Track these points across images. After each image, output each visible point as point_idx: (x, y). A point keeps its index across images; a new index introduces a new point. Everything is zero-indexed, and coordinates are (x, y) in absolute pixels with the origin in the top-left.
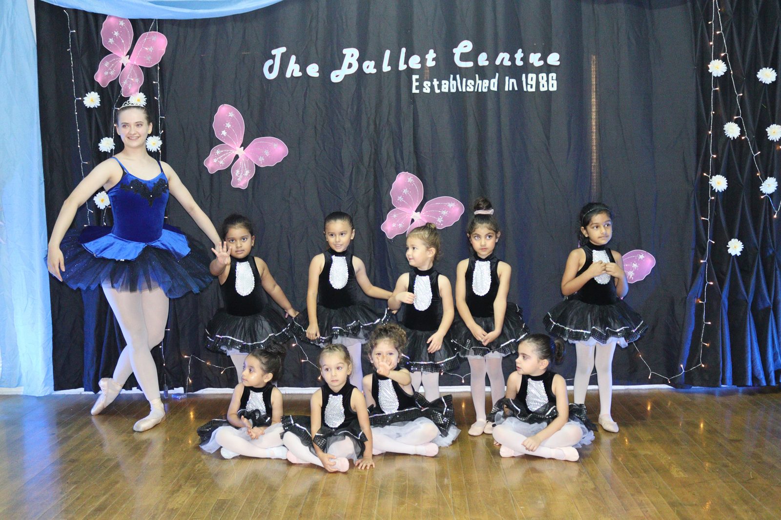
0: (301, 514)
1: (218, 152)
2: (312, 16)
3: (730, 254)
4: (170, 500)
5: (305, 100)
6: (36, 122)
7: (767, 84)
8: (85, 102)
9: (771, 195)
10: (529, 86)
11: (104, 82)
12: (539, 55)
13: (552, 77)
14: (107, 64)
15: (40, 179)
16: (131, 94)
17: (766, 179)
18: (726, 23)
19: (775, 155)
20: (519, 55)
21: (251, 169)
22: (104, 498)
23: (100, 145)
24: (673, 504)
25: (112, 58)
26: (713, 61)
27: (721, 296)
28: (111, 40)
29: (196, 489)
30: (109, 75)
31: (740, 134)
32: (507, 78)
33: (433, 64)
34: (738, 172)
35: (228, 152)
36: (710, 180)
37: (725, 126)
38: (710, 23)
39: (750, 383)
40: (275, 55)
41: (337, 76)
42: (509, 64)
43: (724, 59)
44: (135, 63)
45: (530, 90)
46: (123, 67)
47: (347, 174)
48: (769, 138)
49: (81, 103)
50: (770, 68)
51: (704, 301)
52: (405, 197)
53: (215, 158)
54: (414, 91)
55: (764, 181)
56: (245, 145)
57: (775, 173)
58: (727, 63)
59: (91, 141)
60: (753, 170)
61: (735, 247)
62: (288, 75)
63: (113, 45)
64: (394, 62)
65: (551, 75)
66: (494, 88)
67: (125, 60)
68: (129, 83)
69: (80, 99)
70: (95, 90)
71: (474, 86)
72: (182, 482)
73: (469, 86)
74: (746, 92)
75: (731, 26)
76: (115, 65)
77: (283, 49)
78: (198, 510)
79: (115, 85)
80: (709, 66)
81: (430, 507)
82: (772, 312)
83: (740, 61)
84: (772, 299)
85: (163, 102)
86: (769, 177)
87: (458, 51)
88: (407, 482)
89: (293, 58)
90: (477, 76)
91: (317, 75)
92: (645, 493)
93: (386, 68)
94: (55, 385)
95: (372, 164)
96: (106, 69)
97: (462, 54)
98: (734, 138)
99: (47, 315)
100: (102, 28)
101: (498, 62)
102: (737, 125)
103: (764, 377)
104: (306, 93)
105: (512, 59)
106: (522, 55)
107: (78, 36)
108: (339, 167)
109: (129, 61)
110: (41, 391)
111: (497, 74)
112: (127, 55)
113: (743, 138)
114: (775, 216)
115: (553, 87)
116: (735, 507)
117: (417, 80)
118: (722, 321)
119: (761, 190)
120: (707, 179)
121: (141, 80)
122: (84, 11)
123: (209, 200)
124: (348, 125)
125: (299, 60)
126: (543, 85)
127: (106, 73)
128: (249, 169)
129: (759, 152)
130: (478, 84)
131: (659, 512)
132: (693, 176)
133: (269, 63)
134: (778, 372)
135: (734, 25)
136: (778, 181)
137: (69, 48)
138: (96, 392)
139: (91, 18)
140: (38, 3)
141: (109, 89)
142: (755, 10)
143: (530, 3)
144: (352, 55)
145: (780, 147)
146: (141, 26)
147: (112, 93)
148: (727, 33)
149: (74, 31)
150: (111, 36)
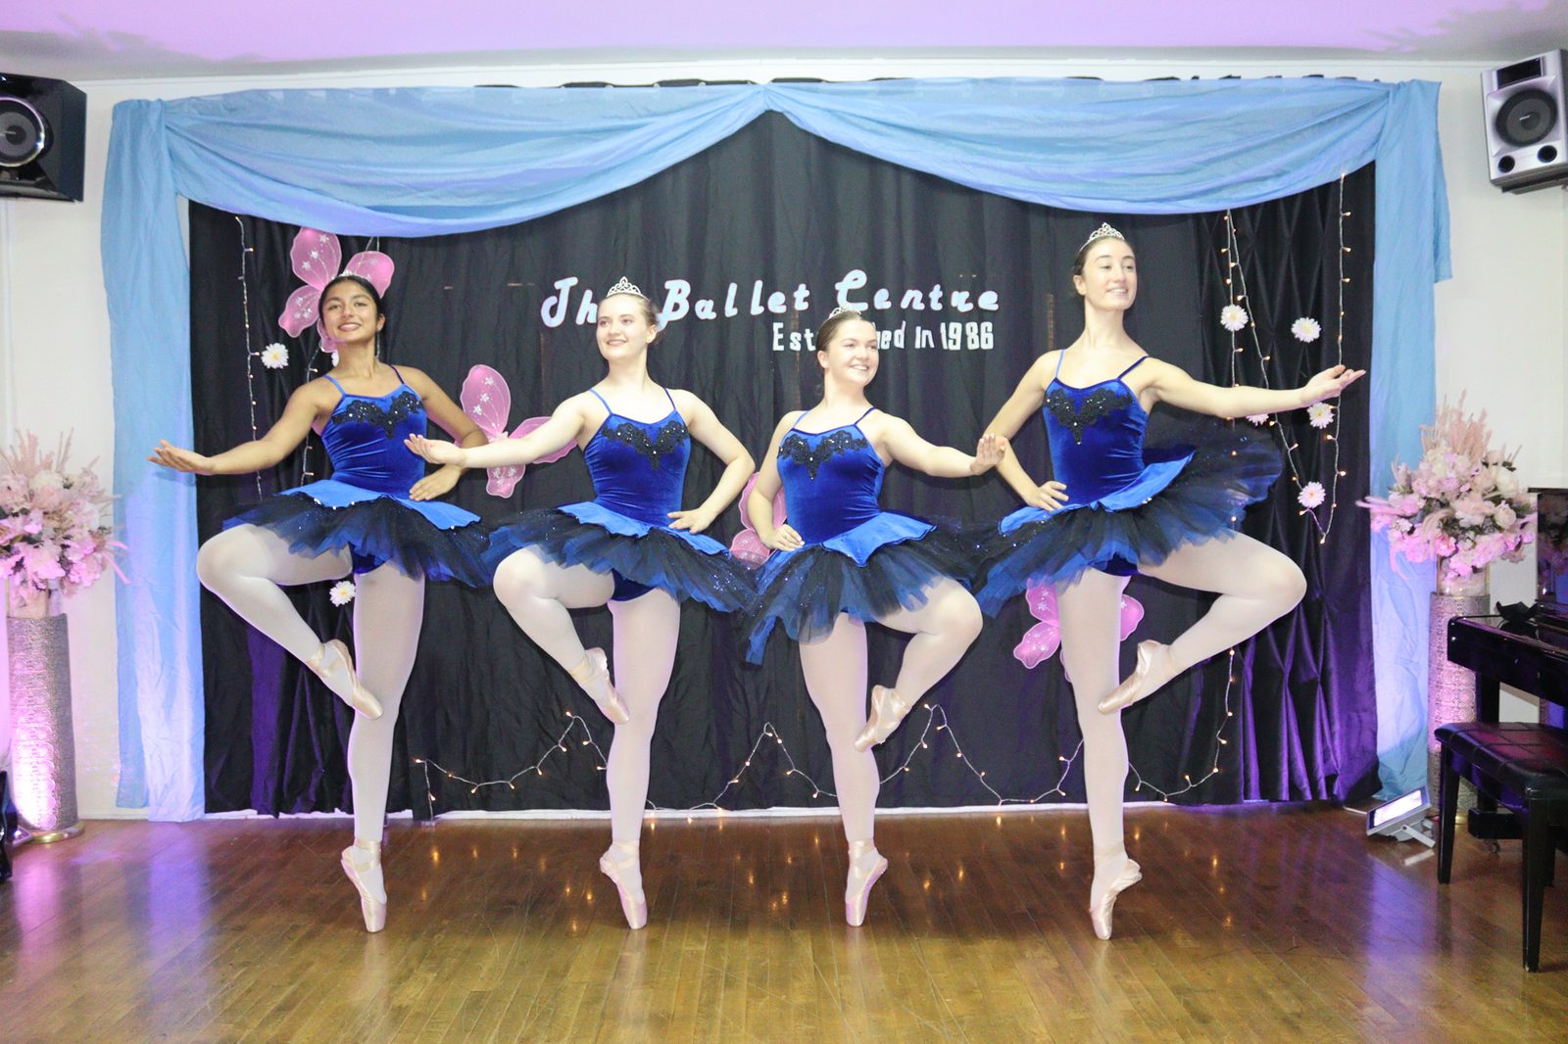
0: (603, 1014)
2: (618, 230)
4: (396, 992)
7: (1306, 343)
8: (264, 360)
9: (1316, 510)
10: (951, 342)
11: (294, 329)
12: (966, 295)
13: (986, 328)
14: (298, 302)
17: (1307, 485)
18: (1244, 251)
19: (1322, 448)
20: (936, 293)
21: (517, 468)
22: (289, 990)
24: (1178, 991)
25: (304, 291)
26: (1226, 307)
27: (1243, 664)
28: (306, 265)
29: (435, 975)
30: (302, 318)
32: (918, 329)
33: (805, 306)
38: (1224, 250)
39: (1285, 796)
40: (559, 290)
42: (921, 307)
43: (1242, 304)
45: (952, 347)
48: (1312, 423)
49: (258, 361)
50: (1310, 319)
54: (777, 347)
55: (1303, 487)
56: (510, 429)
57: (1322, 476)
58: (1246, 310)
60: (1288, 473)
62: (580, 320)
63: (309, 273)
64: (743, 301)
65: (983, 325)
66: (900, 344)
69: (257, 354)
70: (282, 338)
72: (413, 963)
74: (1276, 353)
75: (1253, 258)
77: (573, 281)
78: (440, 1009)
79: (311, 335)
80: (1222, 313)
81: (804, 1001)
82: (1320, 688)
83: (1266, 307)
84: (1321, 664)
86: (1311, 482)
87: (842, 288)
88: (768, 961)
89: (588, 294)
92: (1136, 975)
93: (730, 311)
94: (206, 805)
96: (298, 309)
97: (850, 291)
99: (197, 692)
100: (292, 245)
101: (904, 305)
103: (1309, 788)
105: (926, 300)
106: (941, 294)
107: (256, 258)
110: (186, 814)
111: (904, 323)
113: (1272, 423)
114: (1322, 541)
115: (987, 343)
116: (1270, 993)
117: (780, 331)
118: (1243, 708)
119: (1299, 501)
122: (266, 220)
126: (973, 339)
127: (298, 316)
129: (1296, 445)
131: (1158, 1003)
133: (551, 301)
134: (1330, 779)
135: (1256, 255)
136: (1327, 488)
137: (241, 275)
138: (277, 816)
139: (276, 229)
140: (195, 209)
141: (301, 341)
142: (1286, 232)
143: (952, 214)
144: (680, 291)
145: (1329, 437)
146: (354, 244)
147: (306, 346)
148: (1247, 265)
149: (251, 250)
150: (307, 258)
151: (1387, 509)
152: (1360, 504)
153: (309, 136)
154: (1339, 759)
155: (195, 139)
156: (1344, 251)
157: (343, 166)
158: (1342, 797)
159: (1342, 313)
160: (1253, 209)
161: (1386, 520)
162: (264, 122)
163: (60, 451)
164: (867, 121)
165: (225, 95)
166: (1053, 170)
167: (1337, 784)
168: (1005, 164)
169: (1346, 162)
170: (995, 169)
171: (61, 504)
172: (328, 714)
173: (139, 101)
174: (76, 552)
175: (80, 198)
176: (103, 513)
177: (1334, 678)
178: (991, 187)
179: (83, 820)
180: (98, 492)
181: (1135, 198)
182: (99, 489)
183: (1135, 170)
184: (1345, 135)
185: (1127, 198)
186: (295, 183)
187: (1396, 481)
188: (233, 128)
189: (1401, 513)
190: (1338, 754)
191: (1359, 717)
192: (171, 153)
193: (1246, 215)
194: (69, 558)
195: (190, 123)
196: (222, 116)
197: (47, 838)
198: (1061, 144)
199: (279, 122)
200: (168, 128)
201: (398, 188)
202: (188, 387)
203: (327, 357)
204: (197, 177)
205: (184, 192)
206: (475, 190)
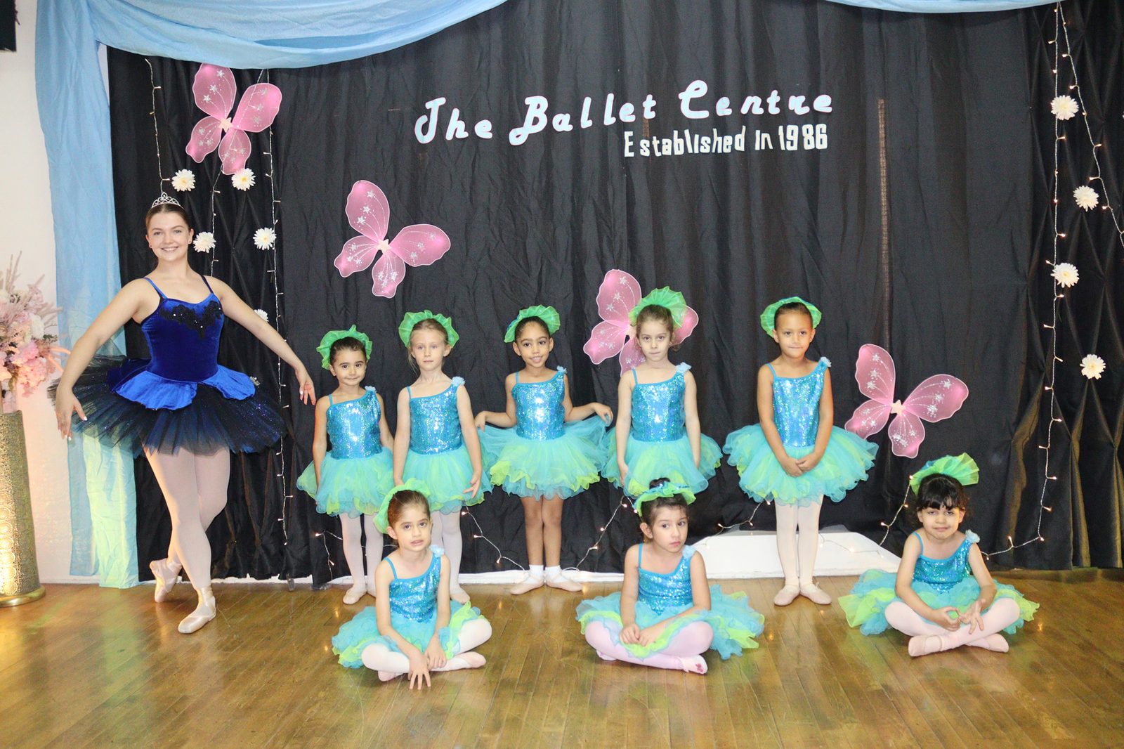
1: (354, 247)
2: (481, 54)
3: (1085, 376)
5: (473, 171)
6: (110, 211)
8: (174, 184)
10: (788, 143)
11: (199, 157)
12: (802, 99)
13: (821, 129)
14: (201, 131)
16: (235, 171)
18: (1075, 41)
20: (774, 98)
21: (398, 270)
25: (209, 122)
26: (1056, 99)
27: (1070, 438)
28: (207, 98)
30: (205, 145)
31: (1097, 203)
32: (758, 132)
33: (652, 115)
34: (1097, 258)
35: (367, 247)
36: (1054, 270)
37: (1076, 192)
38: (1050, 42)
40: (430, 109)
41: (518, 136)
42: (761, 111)
43: (1073, 95)
44: (238, 126)
45: (789, 148)
46: (223, 133)
47: (535, 273)
49: (169, 185)
51: (1047, 446)
52: (617, 306)
53: (349, 255)
54: (628, 154)
56: (390, 236)
58: (1078, 100)
60: (1118, 255)
61: (1093, 367)
62: (449, 136)
64: (597, 114)
65: (818, 127)
66: (740, 147)
67: (225, 124)
69: (168, 179)
70: (189, 164)
71: (711, 145)
73: (703, 145)
74: (1105, 142)
75: (1083, 45)
77: (441, 101)
79: (213, 159)
80: (1052, 104)
83: (1097, 97)
85: (278, 181)
87: (685, 97)
89: (456, 113)
90: (715, 130)
91: (490, 136)
93: (586, 123)
94: (140, 574)
95: (569, 258)
96: (202, 138)
97: (692, 100)
98: (1089, 208)
101: (744, 110)
102: (1092, 190)
104: (474, 161)
105: (764, 105)
106: (778, 99)
107: (164, 94)
108: (523, 265)
110: (125, 582)
111: (744, 127)
112: (228, 117)
113: (1104, 208)
115: (821, 143)
117: (631, 139)
118: (1072, 478)
120: (1051, 269)
122: (172, 59)
123: (342, 315)
124: (534, 205)
125: (463, 117)
126: (809, 141)
127: (202, 143)
128: (397, 270)
130: (717, 142)
132: (1026, 265)
133: (423, 119)
135: (1086, 44)
137: (152, 111)
139: (181, 68)
140: (112, 52)
141: (206, 167)
142: (1119, 22)
144: (539, 107)
146: (247, 77)
147: (209, 170)
148: (1077, 55)
149: (159, 87)
150: (207, 92)
157: (236, 6)
160: (1082, 1)
163: (9, 271)
171: (7, 316)
174: (19, 356)
175: (13, 48)
176: (50, 324)
179: (45, 584)
180: (42, 305)
182: (45, 302)
186: (193, 23)
193: (1076, 8)
194: (13, 363)
197: (14, 602)
201: (283, 22)
202: (112, 212)
203: (228, 179)
204: (110, 24)
205: (101, 38)
206: (351, 21)
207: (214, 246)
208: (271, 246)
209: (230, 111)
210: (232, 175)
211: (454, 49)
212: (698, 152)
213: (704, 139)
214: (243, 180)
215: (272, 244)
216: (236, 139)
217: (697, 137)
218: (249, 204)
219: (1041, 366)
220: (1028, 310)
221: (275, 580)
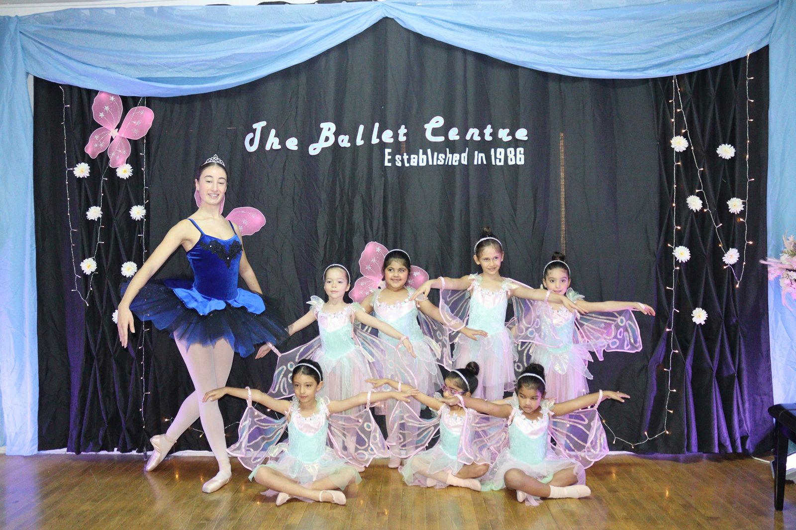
2: (292, 93)
3: (695, 322)
5: (284, 172)
7: (726, 160)
8: (75, 172)
9: (733, 265)
10: (498, 160)
11: (93, 154)
12: (507, 131)
13: (520, 151)
14: (97, 137)
15: (32, 246)
16: (119, 166)
17: (729, 250)
18: (685, 102)
19: (736, 227)
20: (488, 130)
23: (87, 213)
25: (102, 131)
26: (674, 137)
27: (684, 364)
28: (102, 115)
30: (99, 147)
31: (702, 207)
32: (476, 153)
33: (405, 139)
34: (701, 243)
36: (674, 251)
37: (688, 199)
38: (670, 101)
39: (716, 450)
40: (256, 129)
41: (314, 149)
42: (479, 139)
43: (685, 136)
44: (123, 135)
45: (498, 163)
46: (112, 139)
47: (322, 243)
48: (730, 211)
49: (71, 173)
50: (728, 144)
51: (669, 369)
52: (373, 266)
54: (387, 164)
55: (726, 252)
57: (736, 245)
58: (687, 139)
59: (81, 210)
60: (715, 242)
61: (700, 316)
62: (268, 148)
63: (104, 119)
64: (367, 136)
65: (518, 150)
66: (464, 162)
67: (114, 133)
68: (117, 155)
69: (72, 169)
70: (86, 160)
71: (445, 159)
73: (440, 160)
74: (706, 167)
75: (691, 105)
76: (105, 137)
77: (264, 123)
79: (104, 157)
80: (671, 141)
82: (736, 380)
83: (700, 137)
84: (737, 366)
85: (149, 174)
86: (731, 249)
87: (429, 127)
89: (273, 132)
90: (448, 149)
91: (296, 148)
93: (360, 142)
94: (39, 446)
96: (96, 141)
97: (434, 129)
98: (696, 210)
99: (35, 376)
100: (93, 103)
101: (468, 137)
102: (698, 198)
103: (730, 445)
104: (285, 166)
105: (482, 134)
106: (491, 131)
107: (72, 111)
108: (314, 237)
109: (117, 134)
110: (28, 451)
111: (467, 149)
112: (116, 128)
113: (705, 210)
114: (737, 286)
115: (520, 161)
117: (389, 154)
118: (686, 389)
119: (724, 261)
120: (672, 250)
121: (128, 153)
122: (78, 87)
124: (324, 196)
125: (278, 134)
126: (511, 159)
127: (96, 145)
129: (721, 224)
130: (449, 158)
132: (655, 247)
133: (250, 136)
134: (744, 439)
135: (693, 104)
136: (740, 251)
137: (63, 122)
138: (78, 453)
139: (84, 93)
140: (37, 80)
141: (98, 161)
142: (712, 91)
143: (499, 81)
144: (329, 129)
145: (741, 220)
147: (100, 164)
148: (687, 111)
149: (69, 106)
150: (102, 110)
151: (780, 266)
152: (762, 262)
153: (105, 36)
154: (749, 426)
155: (37, 39)
156: (749, 102)
157: (125, 54)
158: (751, 451)
159: (748, 141)
160: (690, 75)
161: (778, 273)
162: (78, 28)
164: (446, 23)
165: (55, 12)
166: (564, 51)
167: (748, 441)
168: (533, 48)
169: (752, 45)
170: (527, 51)
172: (112, 391)
173: (4, 17)
177: (745, 374)
178: (523, 62)
181: (616, 68)
183: (615, 51)
184: (750, 28)
185: (611, 69)
186: (94, 64)
187: (786, 248)
188: (59, 32)
189: (790, 268)
190: (748, 423)
191: (761, 398)
192: (23, 48)
193: (686, 80)
195: (33, 29)
196: (53, 24)
198: (568, 36)
199: (86, 27)
200: (21, 32)
201: (156, 66)
202: (31, 190)
203: (113, 171)
204: (38, 62)
205: (30, 71)
206: (203, 67)
207: (101, 216)
208: (142, 218)
209: (117, 124)
210: (116, 168)
211: (273, 88)
212: (436, 164)
213: (441, 155)
214: (124, 171)
215: (143, 216)
216: (120, 144)
217: (436, 154)
218: (127, 188)
219: (666, 315)
220: (657, 278)
221: (134, 453)
